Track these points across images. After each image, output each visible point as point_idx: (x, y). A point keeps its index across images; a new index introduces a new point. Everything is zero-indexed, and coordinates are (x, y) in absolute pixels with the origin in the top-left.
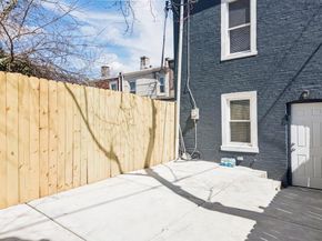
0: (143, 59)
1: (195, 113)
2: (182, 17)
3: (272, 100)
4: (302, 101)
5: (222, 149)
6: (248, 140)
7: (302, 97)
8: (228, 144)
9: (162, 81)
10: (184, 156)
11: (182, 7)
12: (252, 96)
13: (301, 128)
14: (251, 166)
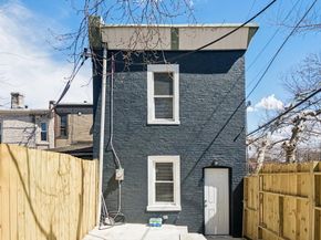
0: (16, 96)
1: (120, 174)
2: (105, 72)
3: (192, 164)
4: (213, 166)
5: (148, 209)
6: (171, 199)
7: (213, 163)
8: (154, 205)
9: (44, 126)
10: (107, 220)
11: (105, 61)
12: (175, 160)
13: (211, 188)
14: (174, 223)
